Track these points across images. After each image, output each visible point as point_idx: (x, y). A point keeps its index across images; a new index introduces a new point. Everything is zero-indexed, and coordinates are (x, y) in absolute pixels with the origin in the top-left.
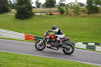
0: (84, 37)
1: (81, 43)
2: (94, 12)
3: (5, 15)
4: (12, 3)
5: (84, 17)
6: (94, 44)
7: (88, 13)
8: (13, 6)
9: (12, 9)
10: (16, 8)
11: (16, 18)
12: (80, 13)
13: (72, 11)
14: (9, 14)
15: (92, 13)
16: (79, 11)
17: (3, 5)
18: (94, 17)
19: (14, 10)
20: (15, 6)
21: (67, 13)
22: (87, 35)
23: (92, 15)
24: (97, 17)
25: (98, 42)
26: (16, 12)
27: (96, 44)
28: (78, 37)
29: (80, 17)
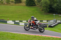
0: (13, 17)
1: (11, 21)
2: (19, 3)
5: (13, 5)
6: (19, 21)
7: (15, 3)
12: (10, 3)
13: (5, 2)
15: (17, 3)
16: (9, 2)
18: (19, 5)
21: (2, 3)
22: (15, 16)
23: (17, 4)
24: (20, 5)
25: (21, 20)
27: (20, 21)
28: (9, 17)
29: (10, 5)
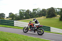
3: (53, 18)
4: (58, 11)
8: (58, 13)
9: (58, 15)
10: (60, 14)
11: (60, 20)
14: (56, 18)
17: (52, 12)
19: (59, 15)
20: (59, 13)
26: (60, 16)
